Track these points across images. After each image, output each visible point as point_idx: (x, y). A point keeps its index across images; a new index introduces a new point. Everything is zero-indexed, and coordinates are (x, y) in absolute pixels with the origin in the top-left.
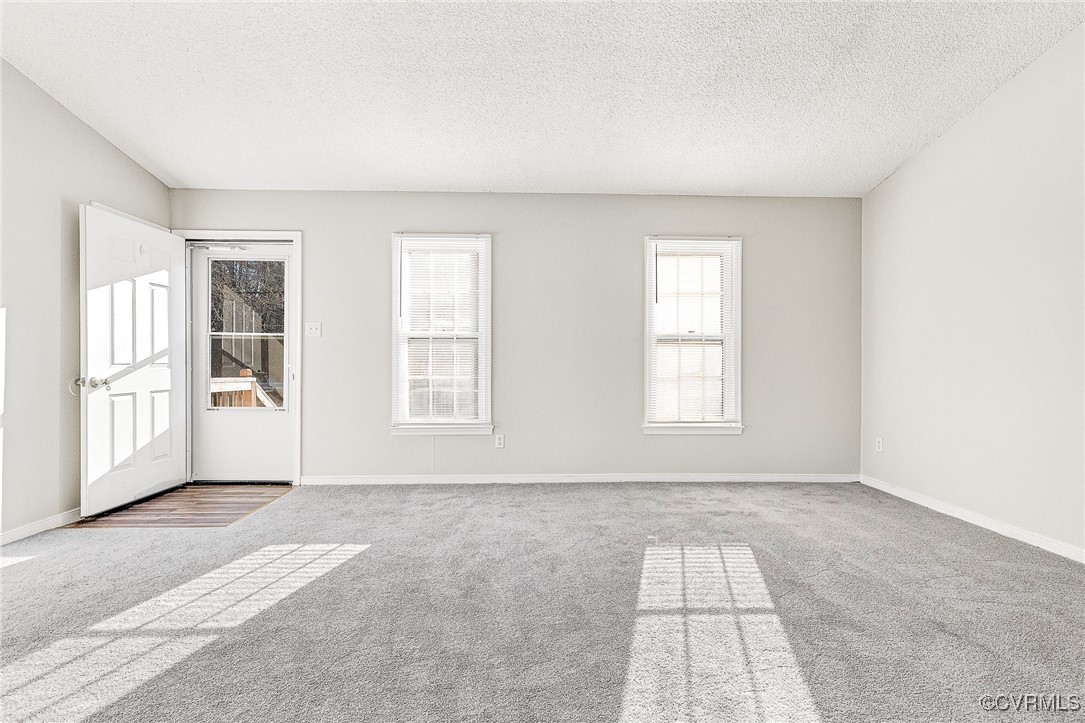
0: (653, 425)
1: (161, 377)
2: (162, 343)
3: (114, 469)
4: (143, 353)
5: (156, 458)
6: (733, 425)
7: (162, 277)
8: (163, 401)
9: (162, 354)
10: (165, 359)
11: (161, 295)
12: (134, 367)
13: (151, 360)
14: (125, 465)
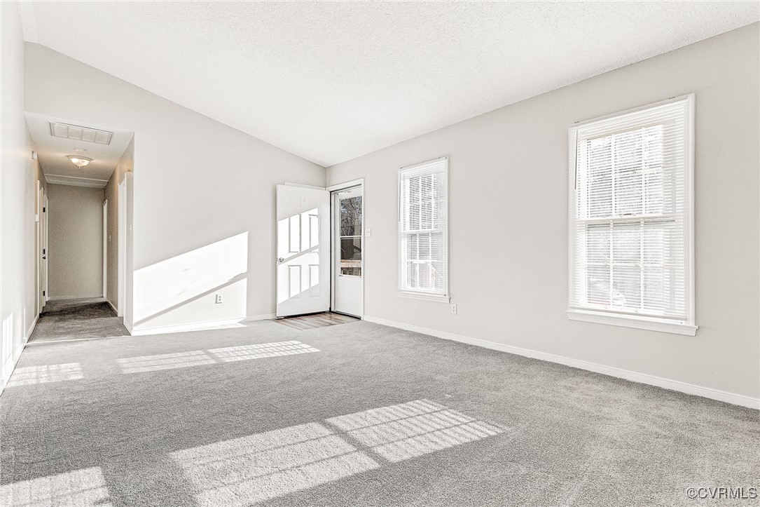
0: (577, 311)
1: (314, 258)
2: (315, 242)
3: (290, 298)
4: (305, 246)
5: (313, 296)
6: (684, 323)
7: (315, 211)
8: (315, 270)
9: (315, 247)
10: (317, 250)
11: (315, 221)
12: (301, 253)
13: (310, 250)
14: (295, 297)
